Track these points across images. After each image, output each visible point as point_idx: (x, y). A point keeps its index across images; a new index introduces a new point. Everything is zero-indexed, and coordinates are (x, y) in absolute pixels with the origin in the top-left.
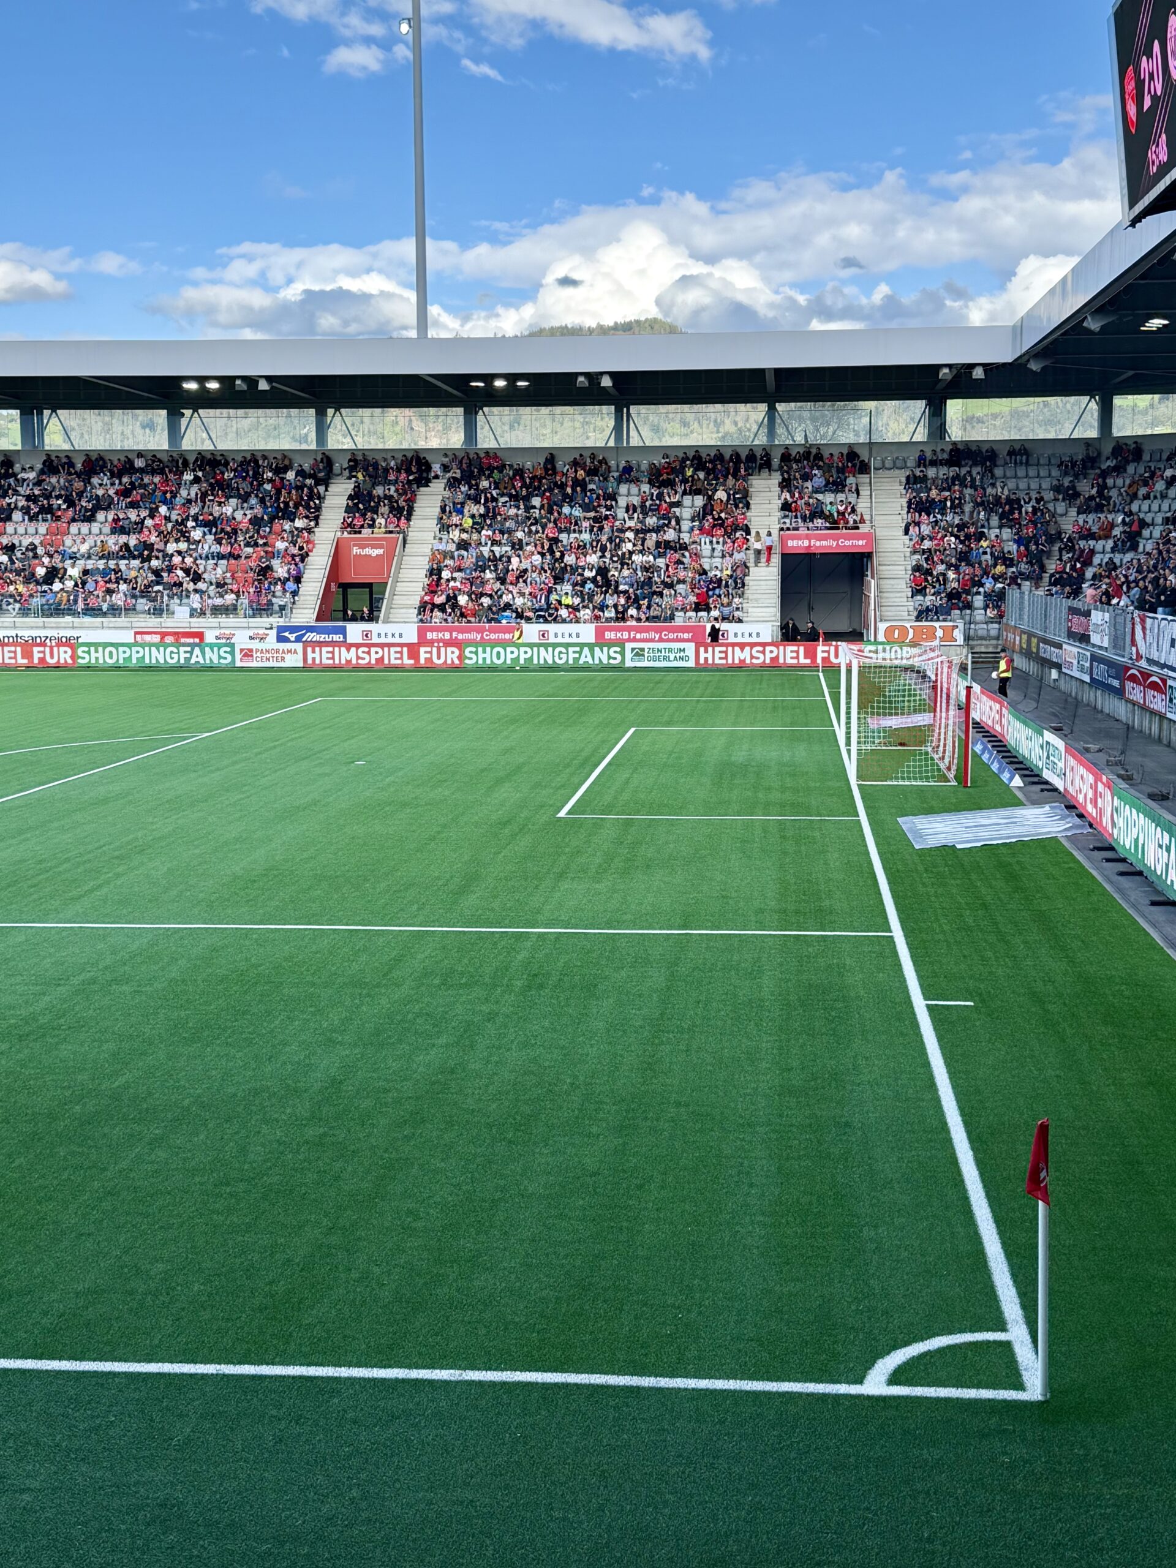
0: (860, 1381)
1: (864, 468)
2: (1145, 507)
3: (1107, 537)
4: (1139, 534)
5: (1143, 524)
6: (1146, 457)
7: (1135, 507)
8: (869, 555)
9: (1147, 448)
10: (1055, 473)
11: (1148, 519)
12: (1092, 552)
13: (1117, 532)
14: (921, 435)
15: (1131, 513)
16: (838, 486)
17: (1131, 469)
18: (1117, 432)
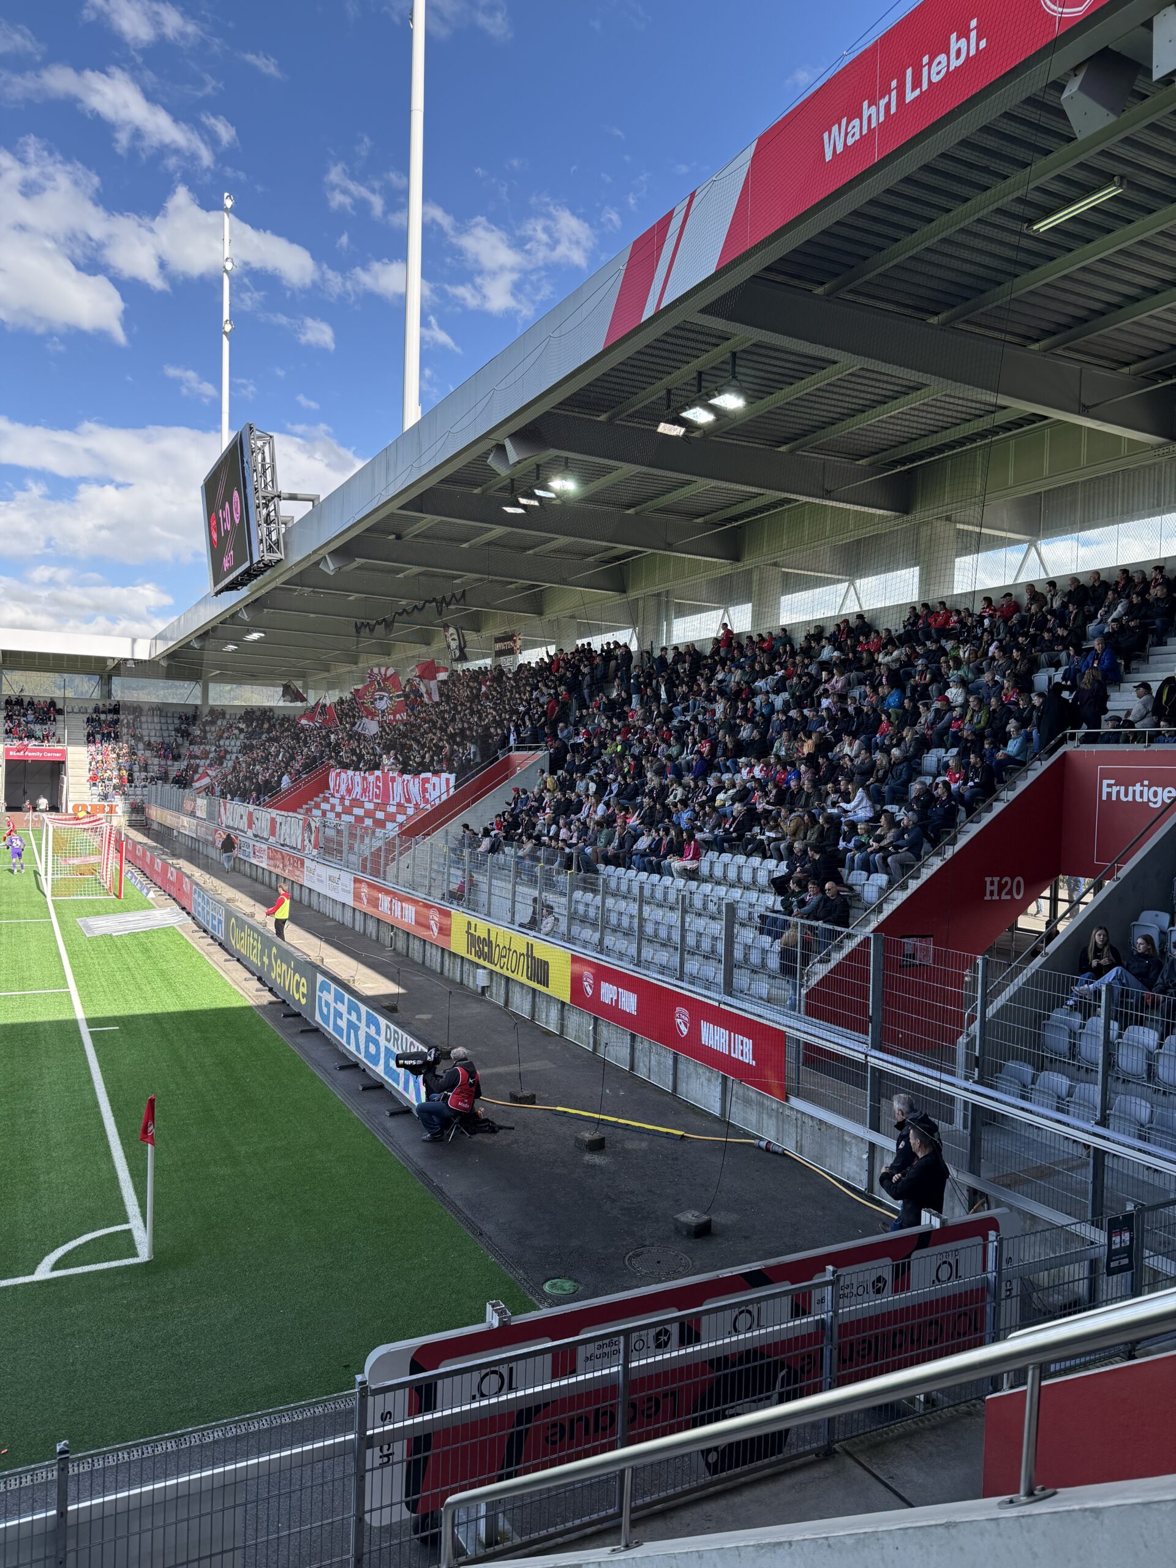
0: (33, 1273)
1: (60, 712)
2: (227, 743)
3: (207, 758)
4: (224, 757)
5: (227, 752)
6: (228, 716)
7: (222, 743)
8: (63, 762)
9: (228, 712)
10: (177, 721)
11: (229, 749)
12: (198, 766)
13: (211, 755)
14: (97, 694)
15: (219, 746)
16: (43, 722)
17: (219, 722)
18: (211, 702)
